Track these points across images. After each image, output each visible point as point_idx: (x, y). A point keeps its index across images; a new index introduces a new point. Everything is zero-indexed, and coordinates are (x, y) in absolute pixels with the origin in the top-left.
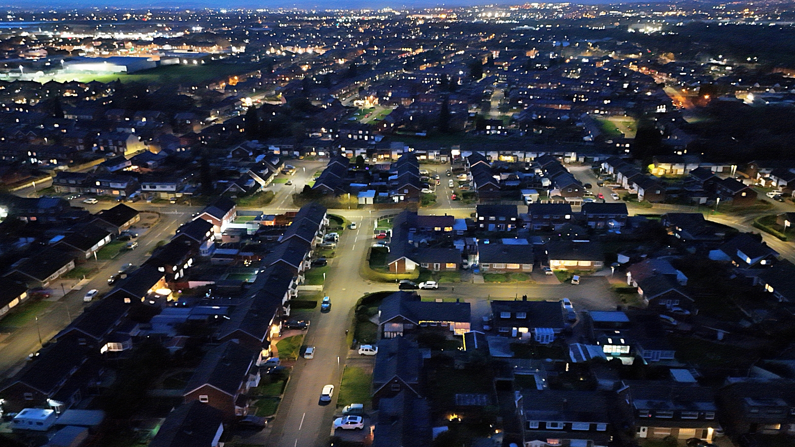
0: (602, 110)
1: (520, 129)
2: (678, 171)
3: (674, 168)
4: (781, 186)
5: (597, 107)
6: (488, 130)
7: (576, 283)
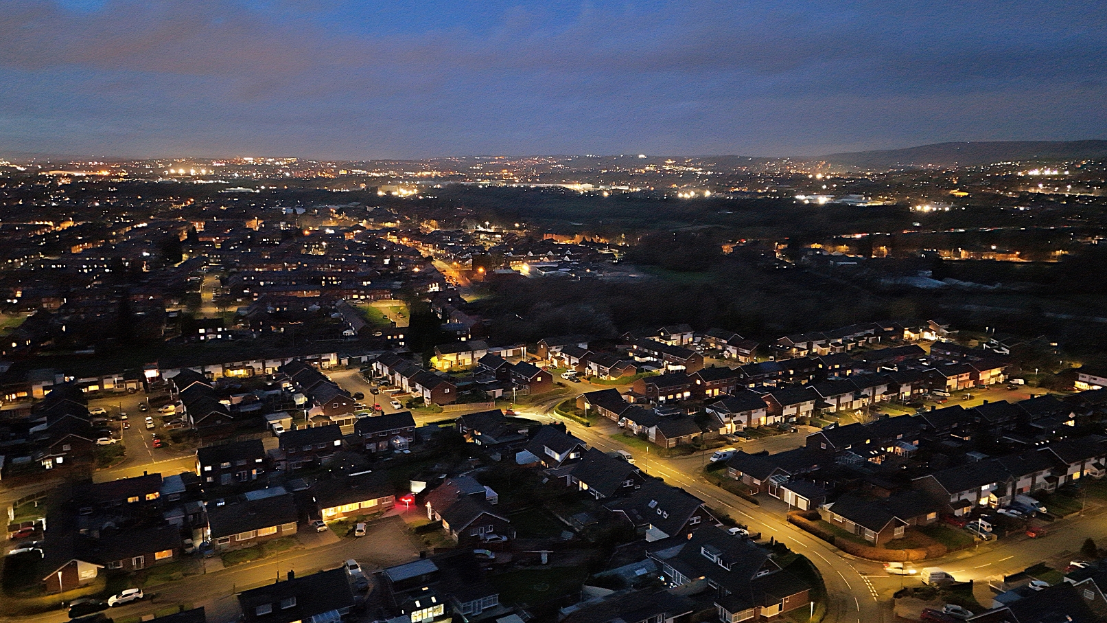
0: (362, 295)
1: (251, 328)
2: (466, 361)
3: (460, 357)
4: (575, 364)
5: (354, 291)
6: (202, 334)
7: (362, 534)
